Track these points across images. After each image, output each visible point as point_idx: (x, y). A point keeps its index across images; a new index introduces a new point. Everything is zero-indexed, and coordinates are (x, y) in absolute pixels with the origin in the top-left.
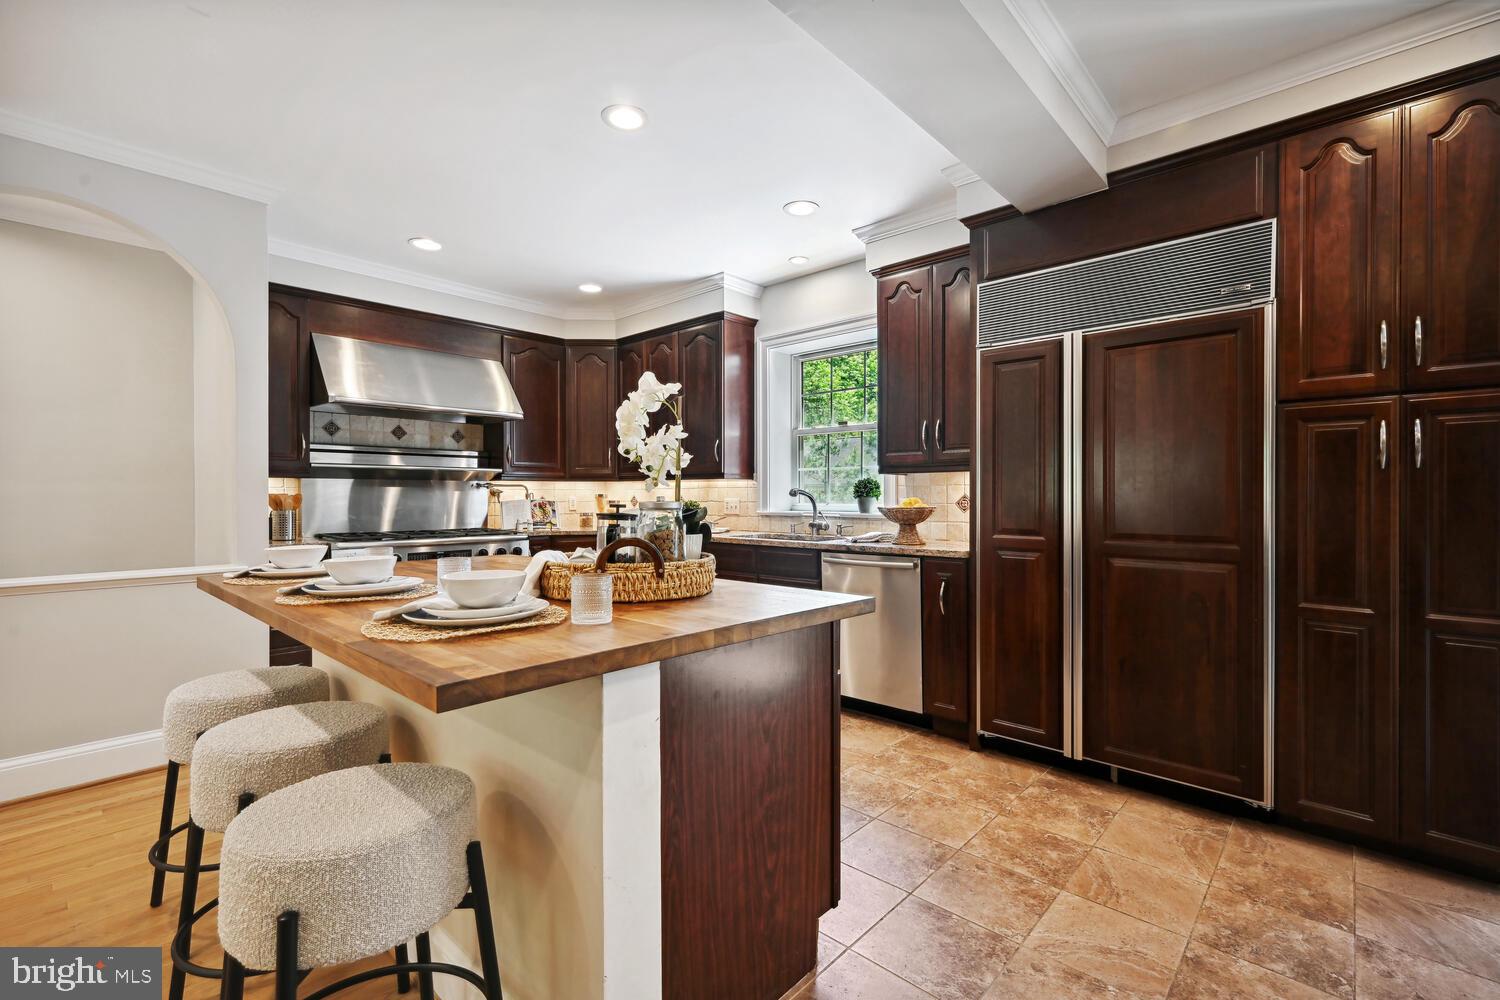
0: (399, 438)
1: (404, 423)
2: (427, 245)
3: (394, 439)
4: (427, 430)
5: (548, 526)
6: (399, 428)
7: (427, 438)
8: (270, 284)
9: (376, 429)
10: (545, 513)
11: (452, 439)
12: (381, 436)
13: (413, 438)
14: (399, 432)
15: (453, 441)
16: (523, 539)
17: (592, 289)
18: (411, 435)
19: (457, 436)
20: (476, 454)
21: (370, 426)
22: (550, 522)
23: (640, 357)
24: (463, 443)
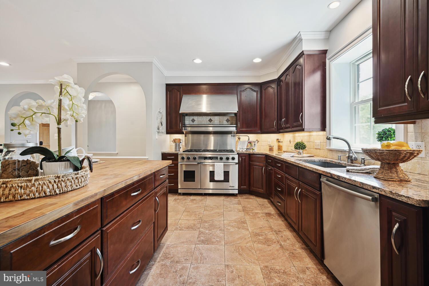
0: (210, 122)
1: (212, 118)
2: (198, 61)
3: (209, 122)
4: (218, 119)
5: (251, 150)
6: (210, 119)
7: (218, 122)
8: (166, 84)
9: (204, 120)
10: (251, 145)
11: (226, 121)
12: (205, 122)
13: (214, 122)
14: (210, 120)
15: (226, 122)
16: (236, 154)
17: (257, 60)
18: (214, 121)
19: (228, 121)
20: (235, 126)
21: (203, 119)
22: (252, 149)
23: (283, 83)
24: (229, 123)
